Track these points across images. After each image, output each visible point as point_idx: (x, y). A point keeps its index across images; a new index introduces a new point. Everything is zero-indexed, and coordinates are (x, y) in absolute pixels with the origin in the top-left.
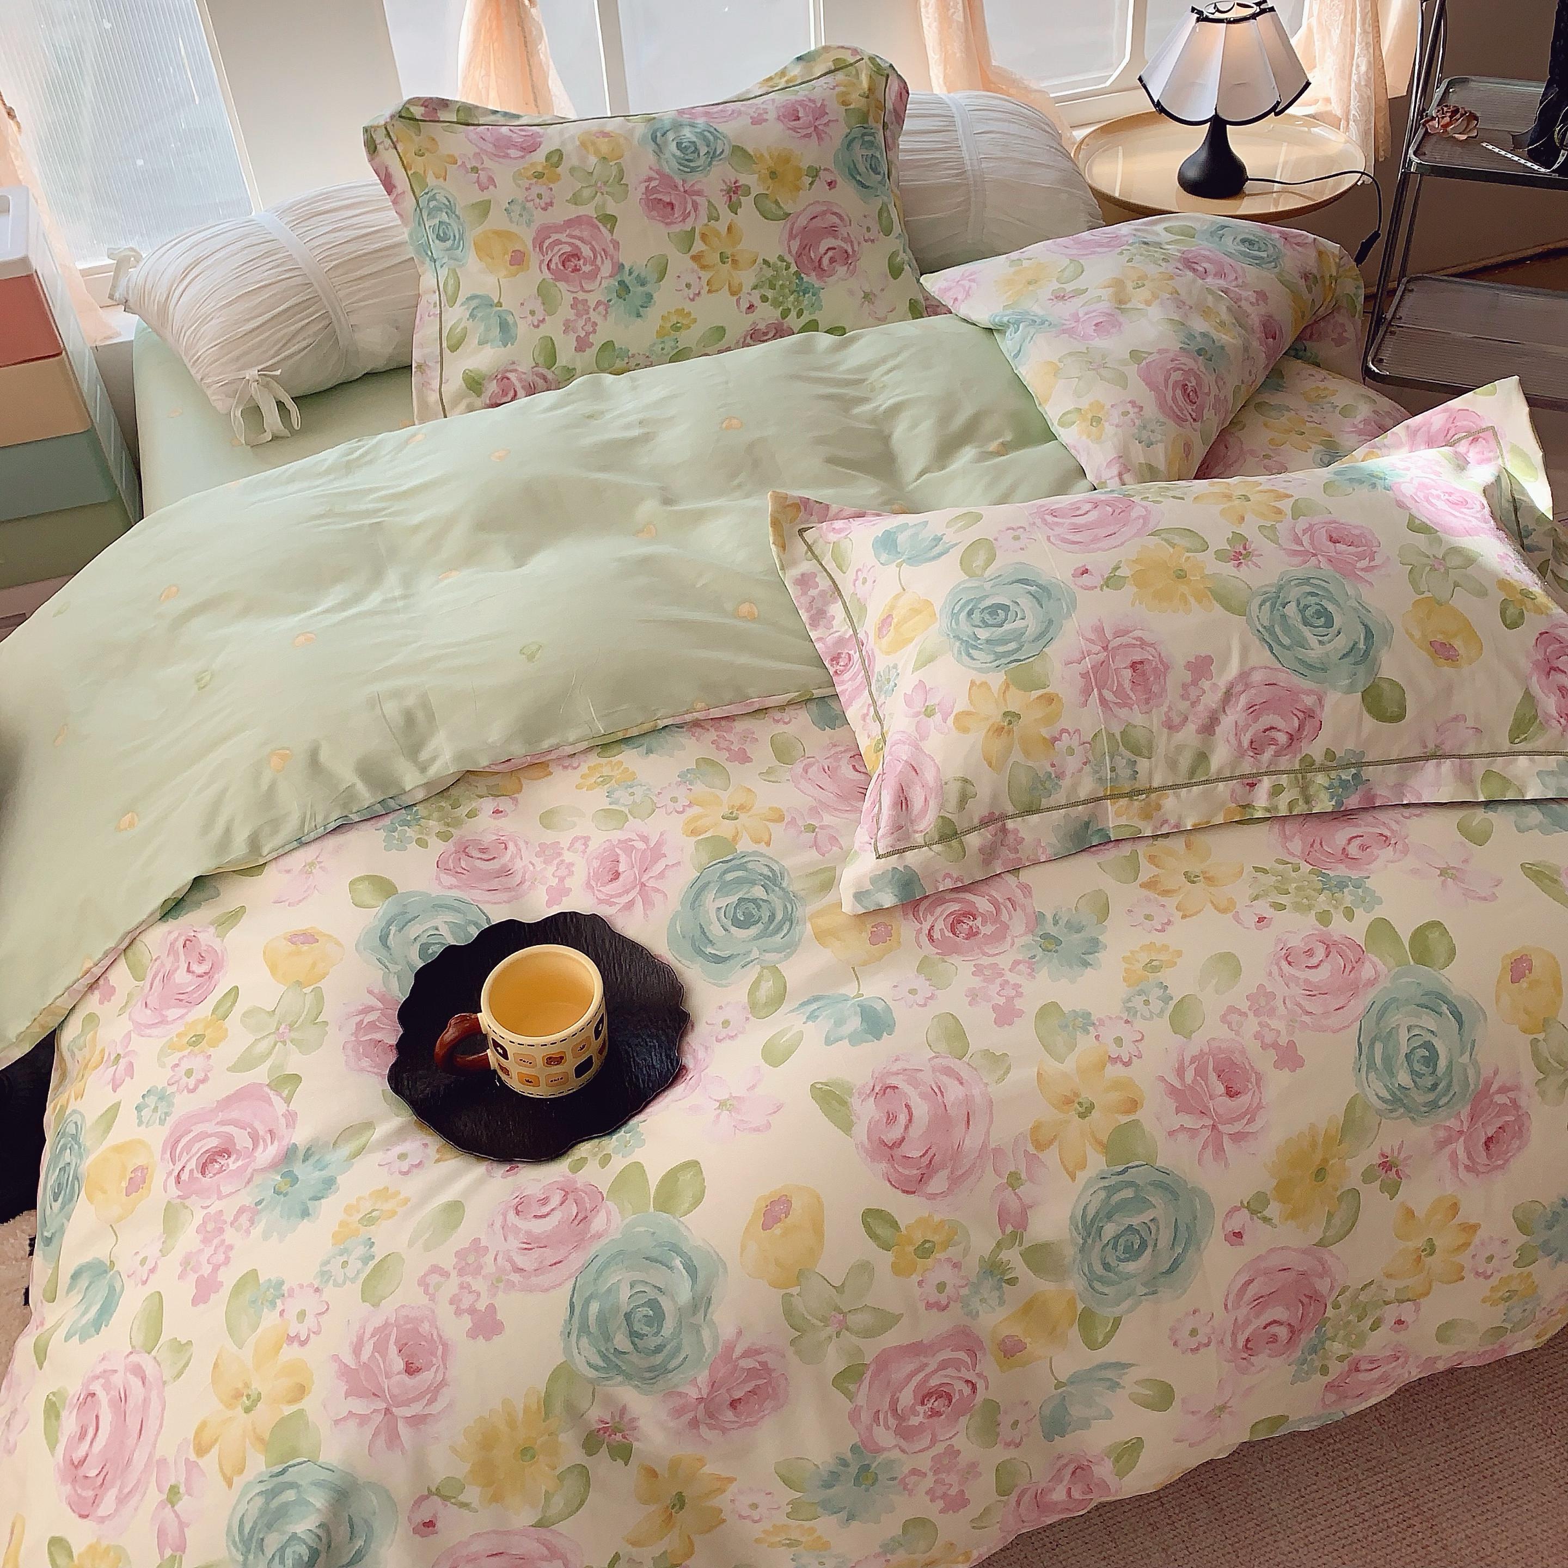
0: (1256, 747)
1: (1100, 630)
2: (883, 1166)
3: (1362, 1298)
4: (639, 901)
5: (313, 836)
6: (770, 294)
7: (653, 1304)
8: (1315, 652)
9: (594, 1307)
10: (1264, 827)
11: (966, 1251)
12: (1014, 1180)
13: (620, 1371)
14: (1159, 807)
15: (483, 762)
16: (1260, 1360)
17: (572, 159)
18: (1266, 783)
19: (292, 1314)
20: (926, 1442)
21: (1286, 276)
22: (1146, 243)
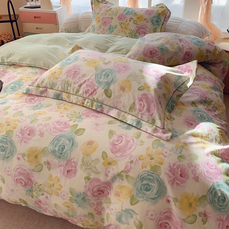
0: (86, 92)
1: (76, 65)
3: (40, 187)
4: (7, 82)
6: (130, 35)
10: (85, 108)
14: (70, 97)
16: (19, 185)
17: (112, 10)
18: (87, 100)
21: (201, 49)
22: (176, 35)
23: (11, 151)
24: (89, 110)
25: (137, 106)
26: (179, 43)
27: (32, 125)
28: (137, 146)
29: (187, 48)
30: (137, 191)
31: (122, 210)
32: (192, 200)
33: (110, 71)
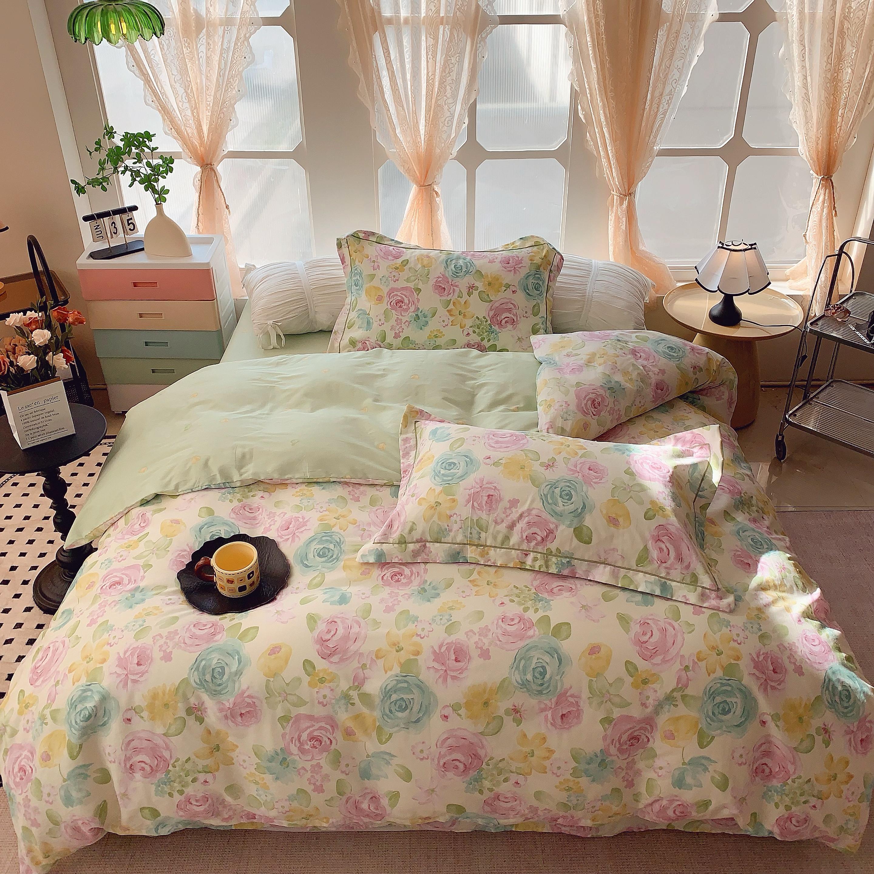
0: (528, 539)
1: (482, 480)
2: (318, 646)
3: (500, 765)
4: (291, 539)
5: (197, 489)
6: (477, 331)
7: (223, 668)
8: (560, 508)
9: (203, 662)
10: (530, 573)
11: (338, 686)
12: (364, 666)
13: (204, 688)
14: (488, 554)
15: (262, 478)
16: (450, 775)
17: (411, 264)
18: (532, 555)
19: (112, 636)
20: (309, 758)
21: (682, 366)
22: (619, 340)
23: (424, 706)
24: (539, 576)
25: (655, 554)
26: (635, 363)
27: (452, 638)
28: (685, 636)
29: (656, 373)
30: (708, 719)
31: (684, 763)
32: (801, 711)
33: (568, 484)
